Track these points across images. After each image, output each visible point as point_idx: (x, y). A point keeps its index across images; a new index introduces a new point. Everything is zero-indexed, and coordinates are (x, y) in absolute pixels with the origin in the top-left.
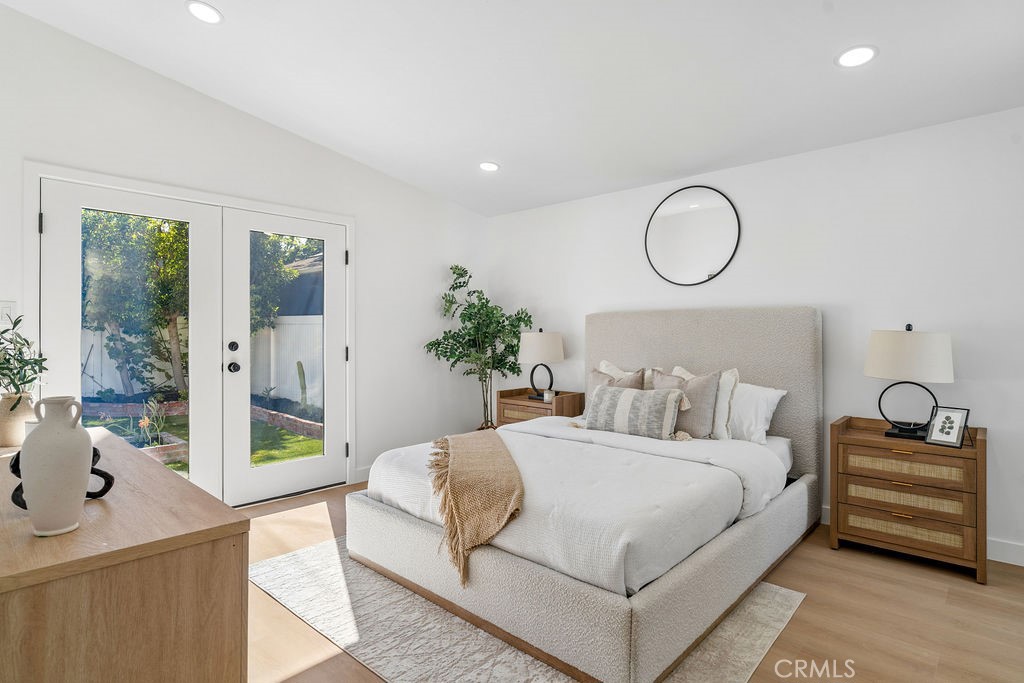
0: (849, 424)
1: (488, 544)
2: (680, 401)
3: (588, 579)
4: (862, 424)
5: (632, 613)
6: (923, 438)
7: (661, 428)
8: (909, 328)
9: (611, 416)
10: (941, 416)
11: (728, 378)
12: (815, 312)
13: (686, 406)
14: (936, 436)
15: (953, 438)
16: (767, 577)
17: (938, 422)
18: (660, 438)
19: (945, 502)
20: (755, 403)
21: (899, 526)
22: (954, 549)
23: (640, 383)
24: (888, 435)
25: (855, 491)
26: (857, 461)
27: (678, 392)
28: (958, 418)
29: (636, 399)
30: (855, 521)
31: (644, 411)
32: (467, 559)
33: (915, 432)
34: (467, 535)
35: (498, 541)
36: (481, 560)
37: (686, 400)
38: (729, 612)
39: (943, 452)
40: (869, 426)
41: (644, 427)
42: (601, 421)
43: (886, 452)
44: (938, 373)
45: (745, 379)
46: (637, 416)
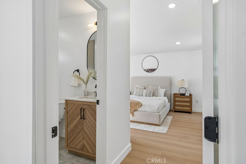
0: (175, 94)
1: (136, 111)
2: (153, 91)
3: (153, 112)
4: (177, 94)
5: (160, 114)
6: (185, 95)
7: (151, 95)
8: (183, 80)
9: (142, 94)
10: (187, 92)
11: (159, 87)
12: (170, 77)
13: (154, 92)
14: (186, 95)
15: (188, 95)
16: (167, 115)
17: (186, 93)
18: (151, 97)
19: (188, 103)
20: (162, 91)
21: (182, 107)
22: (188, 110)
23: (145, 89)
24: (180, 95)
25: (177, 103)
26: (177, 99)
27: (153, 90)
28: (189, 92)
29: (146, 91)
30: (176, 108)
31: (148, 93)
32: (133, 113)
33: (184, 95)
34: (133, 110)
35: (138, 110)
36: (135, 113)
37: (154, 91)
38: (165, 119)
39: (187, 97)
40: (178, 94)
41: (148, 95)
42: (141, 95)
43: (181, 97)
44: (186, 86)
45: (161, 88)
46: (147, 94)
